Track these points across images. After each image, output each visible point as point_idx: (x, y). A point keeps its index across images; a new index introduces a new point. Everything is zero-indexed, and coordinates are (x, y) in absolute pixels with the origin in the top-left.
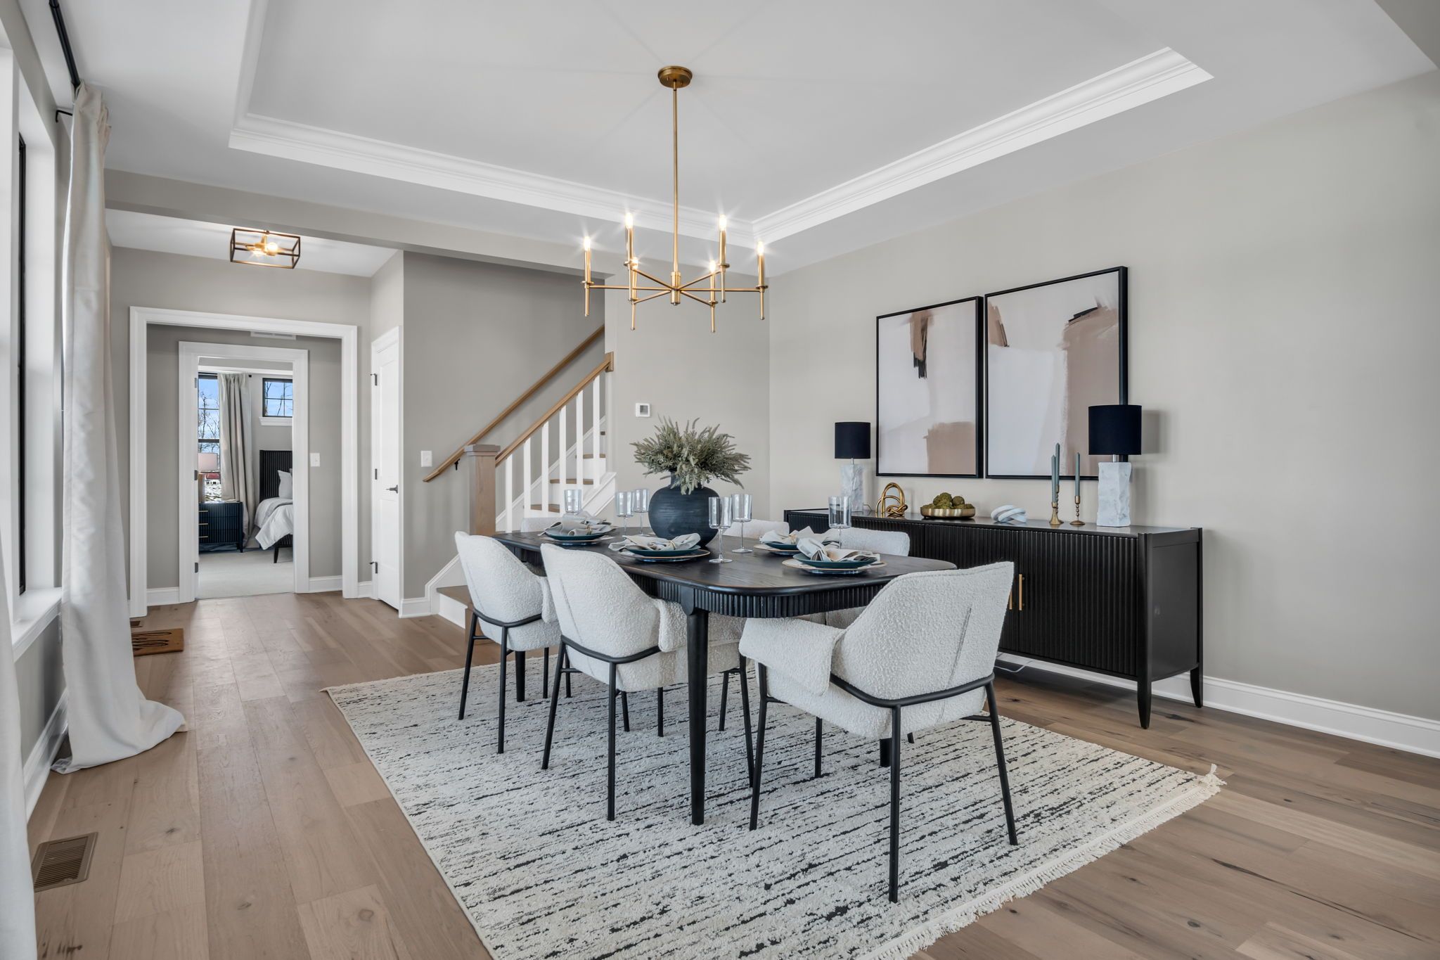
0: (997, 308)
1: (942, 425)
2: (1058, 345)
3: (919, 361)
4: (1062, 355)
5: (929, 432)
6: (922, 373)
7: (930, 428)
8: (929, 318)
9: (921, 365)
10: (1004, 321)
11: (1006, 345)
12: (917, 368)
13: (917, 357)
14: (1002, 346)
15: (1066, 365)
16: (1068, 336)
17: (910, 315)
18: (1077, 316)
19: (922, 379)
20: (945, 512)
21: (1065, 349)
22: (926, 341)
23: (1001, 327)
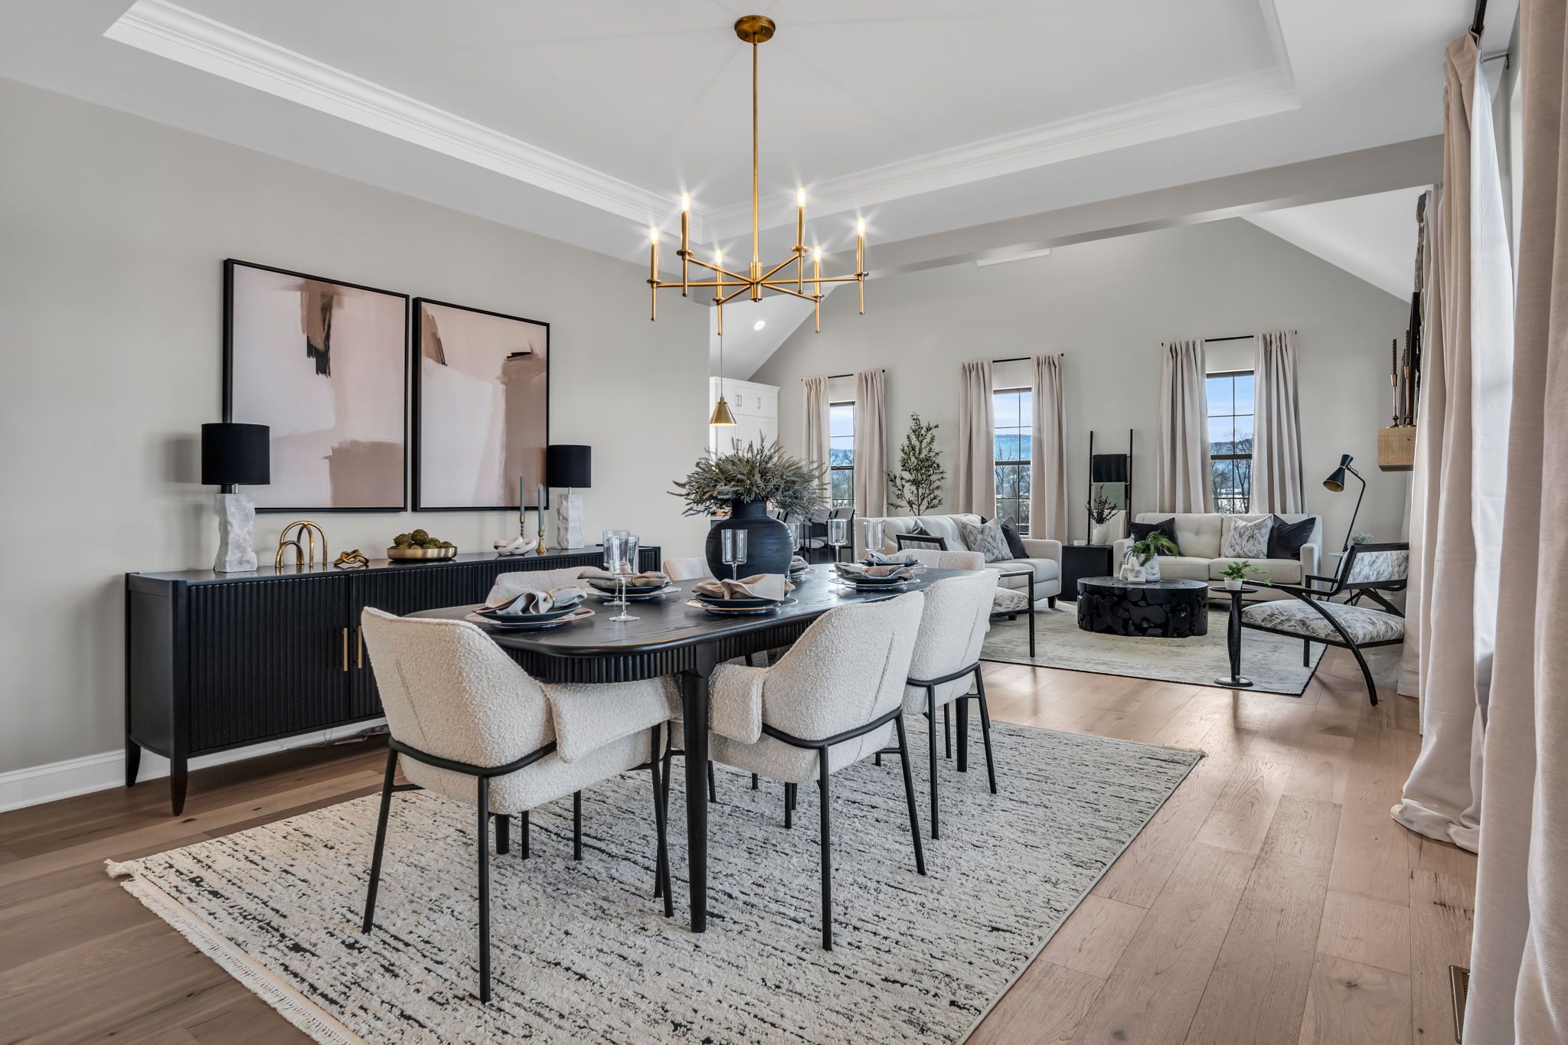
0: (433, 317)
1: (355, 444)
2: (498, 378)
3: (316, 349)
4: (501, 388)
5: (334, 450)
6: (323, 367)
7: (336, 445)
8: (335, 297)
9: (321, 357)
10: (441, 335)
11: (444, 363)
12: (313, 360)
13: (313, 343)
14: (438, 362)
15: (504, 399)
16: (506, 372)
17: (301, 280)
18: (514, 355)
19: (321, 376)
20: (439, 553)
21: (503, 383)
22: (329, 326)
23: (438, 342)
